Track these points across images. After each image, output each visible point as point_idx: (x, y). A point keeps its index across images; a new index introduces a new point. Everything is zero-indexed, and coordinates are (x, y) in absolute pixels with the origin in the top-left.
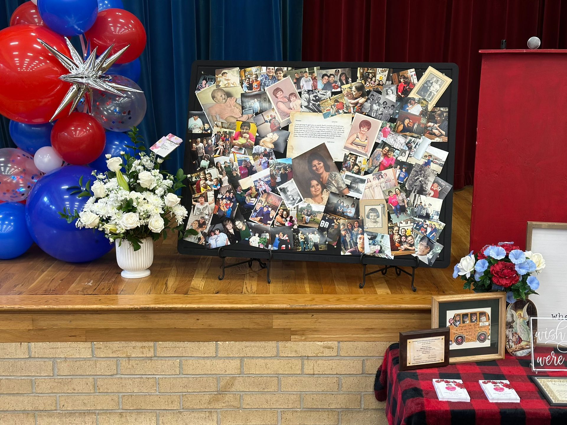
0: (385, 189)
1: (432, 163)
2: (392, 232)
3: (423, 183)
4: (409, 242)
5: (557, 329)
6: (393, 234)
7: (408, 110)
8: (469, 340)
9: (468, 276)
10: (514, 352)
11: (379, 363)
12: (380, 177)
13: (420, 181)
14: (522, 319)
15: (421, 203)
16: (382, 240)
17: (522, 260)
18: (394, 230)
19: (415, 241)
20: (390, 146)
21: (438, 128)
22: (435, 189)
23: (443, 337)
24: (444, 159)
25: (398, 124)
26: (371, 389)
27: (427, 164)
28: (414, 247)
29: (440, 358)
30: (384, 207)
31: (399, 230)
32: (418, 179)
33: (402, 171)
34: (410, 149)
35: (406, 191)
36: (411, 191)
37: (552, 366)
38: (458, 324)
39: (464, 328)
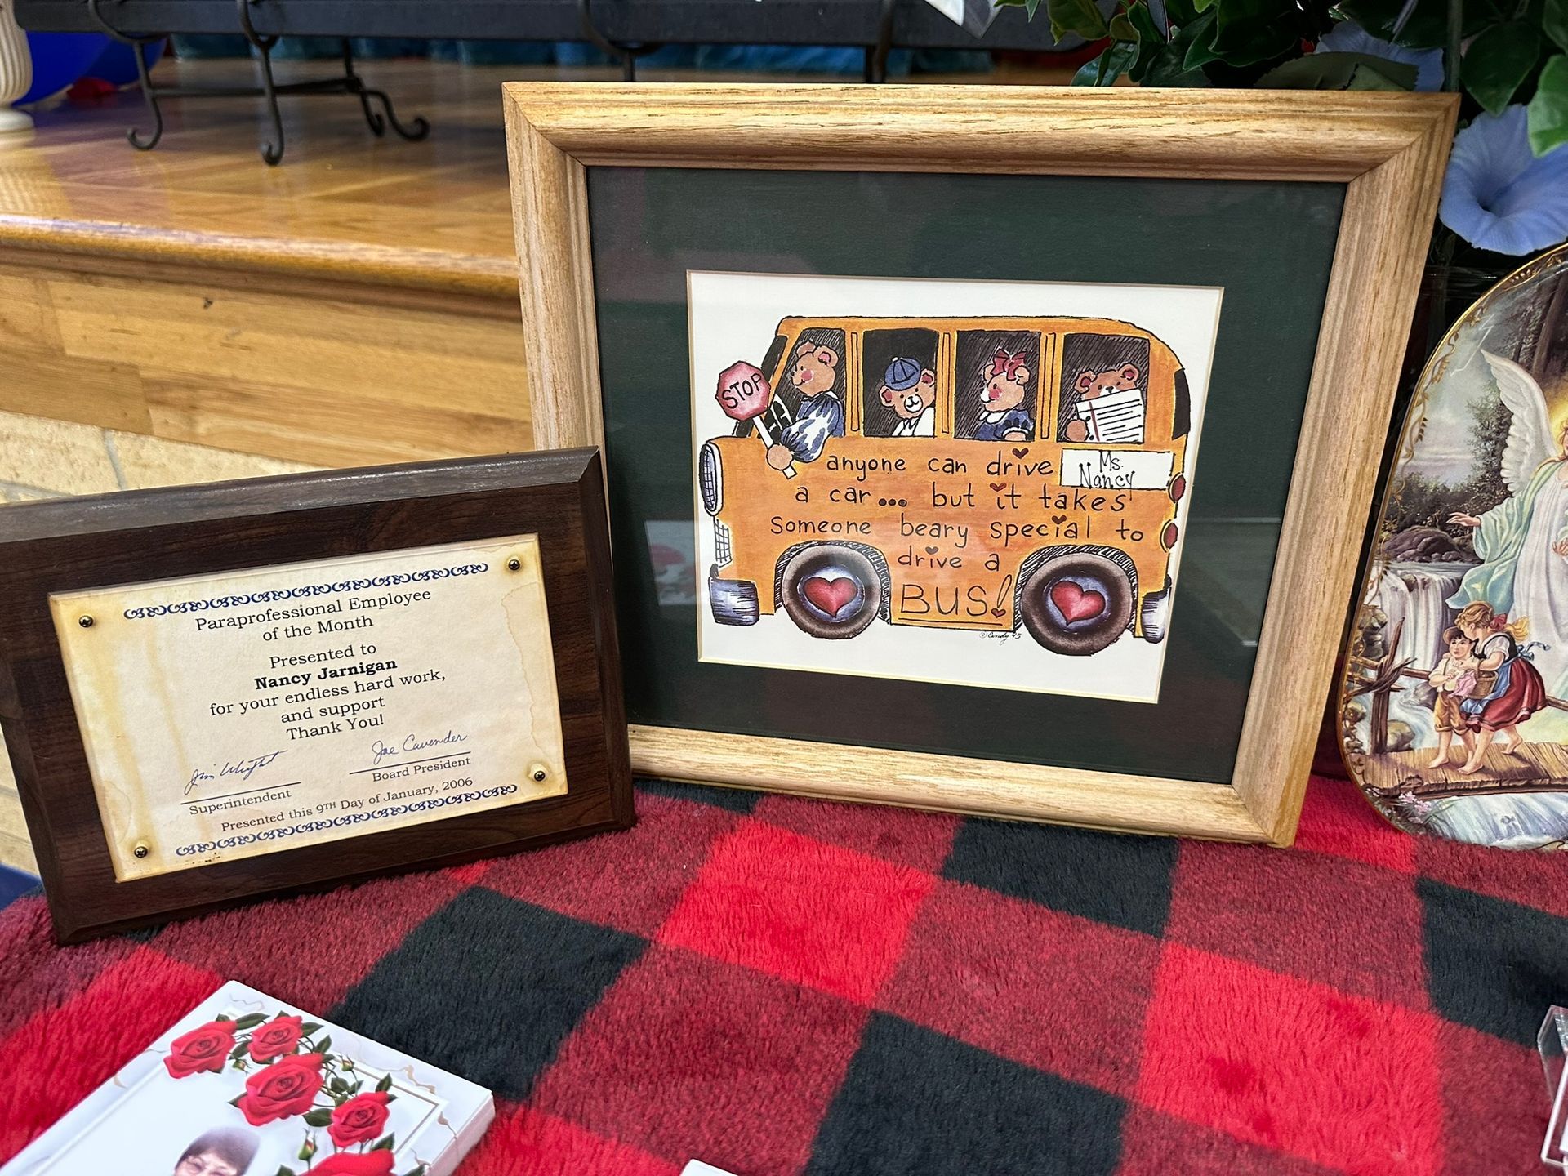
8: (934, 613)
10: (1424, 795)
23: (525, 545)
38: (812, 433)
39: (880, 484)
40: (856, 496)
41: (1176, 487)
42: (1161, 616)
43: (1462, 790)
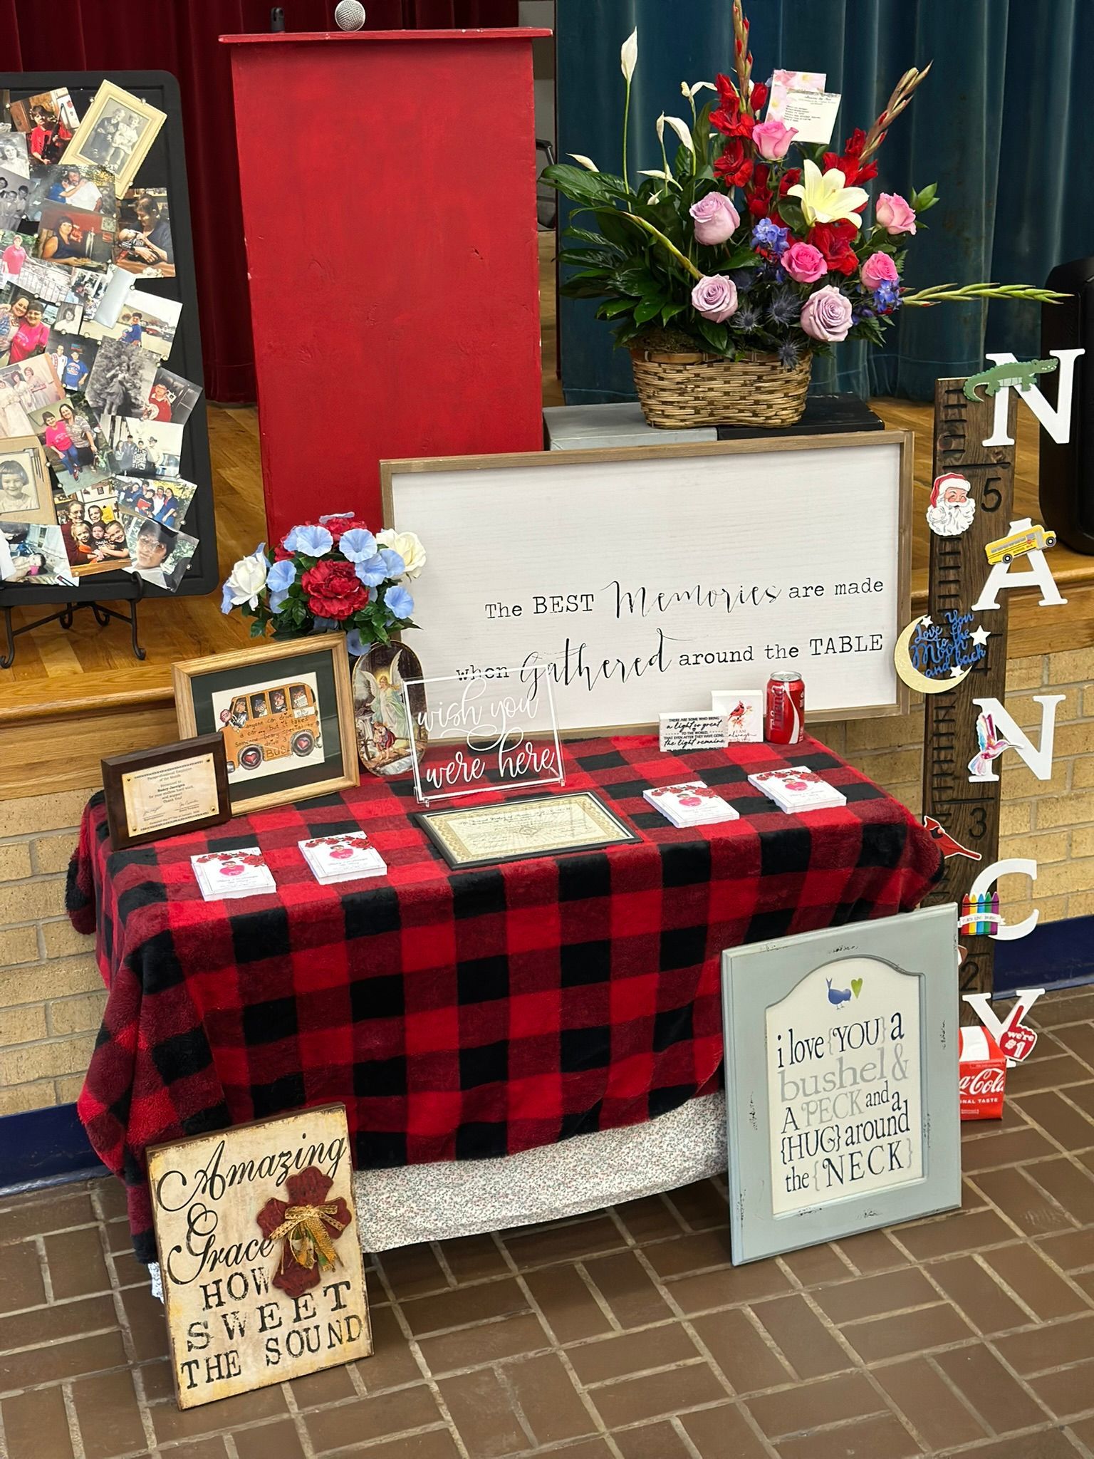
0: (33, 408)
1: (143, 334)
2: (67, 518)
3: (128, 385)
4: (113, 538)
5: (463, 701)
6: (70, 523)
7: (64, 198)
8: (274, 755)
9: (254, 604)
10: (381, 766)
11: (71, 844)
12: (16, 378)
13: (121, 383)
14: (389, 690)
15: (130, 437)
16: (44, 541)
17: (370, 551)
18: (69, 512)
19: (128, 536)
20: (30, 297)
21: (149, 243)
22: (159, 400)
23: (210, 756)
24: (174, 322)
25: (44, 237)
26: (61, 910)
27: (134, 336)
28: (125, 552)
29: (208, 806)
30: (37, 455)
31: (82, 512)
32: (115, 376)
33: (70, 359)
34: (84, 298)
35: (87, 409)
36: (100, 411)
37: (461, 784)
38: (242, 721)
39: (258, 728)
40: (254, 732)
41: (316, 712)
42: (320, 742)
43: (388, 763)
